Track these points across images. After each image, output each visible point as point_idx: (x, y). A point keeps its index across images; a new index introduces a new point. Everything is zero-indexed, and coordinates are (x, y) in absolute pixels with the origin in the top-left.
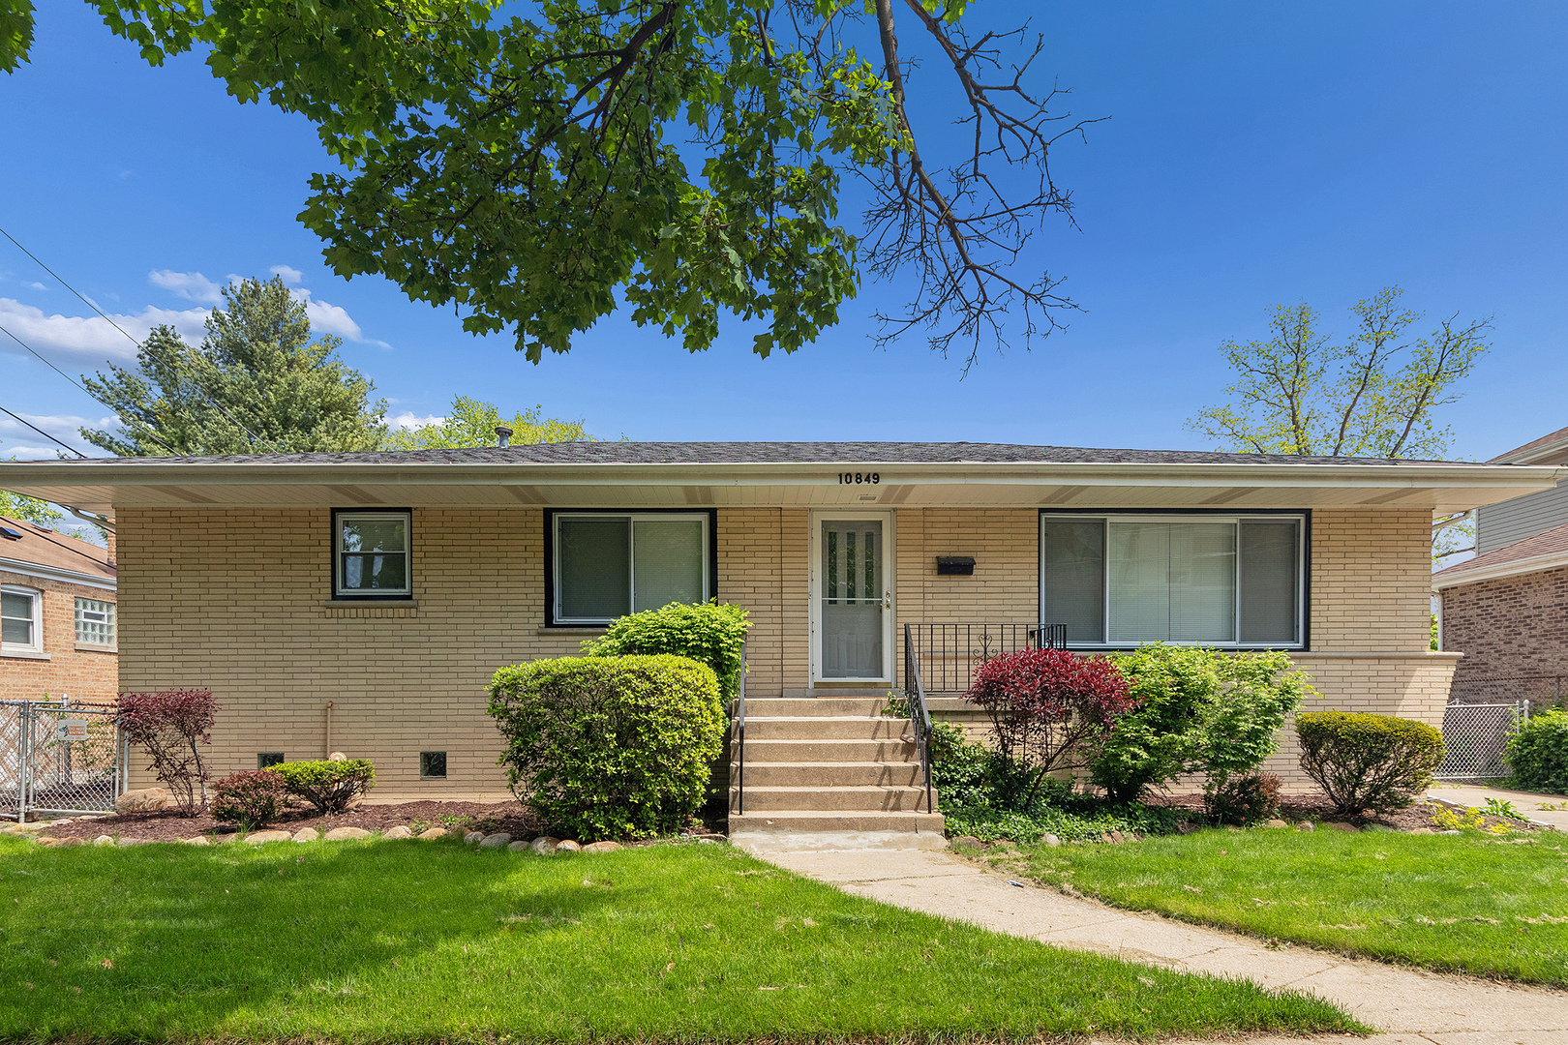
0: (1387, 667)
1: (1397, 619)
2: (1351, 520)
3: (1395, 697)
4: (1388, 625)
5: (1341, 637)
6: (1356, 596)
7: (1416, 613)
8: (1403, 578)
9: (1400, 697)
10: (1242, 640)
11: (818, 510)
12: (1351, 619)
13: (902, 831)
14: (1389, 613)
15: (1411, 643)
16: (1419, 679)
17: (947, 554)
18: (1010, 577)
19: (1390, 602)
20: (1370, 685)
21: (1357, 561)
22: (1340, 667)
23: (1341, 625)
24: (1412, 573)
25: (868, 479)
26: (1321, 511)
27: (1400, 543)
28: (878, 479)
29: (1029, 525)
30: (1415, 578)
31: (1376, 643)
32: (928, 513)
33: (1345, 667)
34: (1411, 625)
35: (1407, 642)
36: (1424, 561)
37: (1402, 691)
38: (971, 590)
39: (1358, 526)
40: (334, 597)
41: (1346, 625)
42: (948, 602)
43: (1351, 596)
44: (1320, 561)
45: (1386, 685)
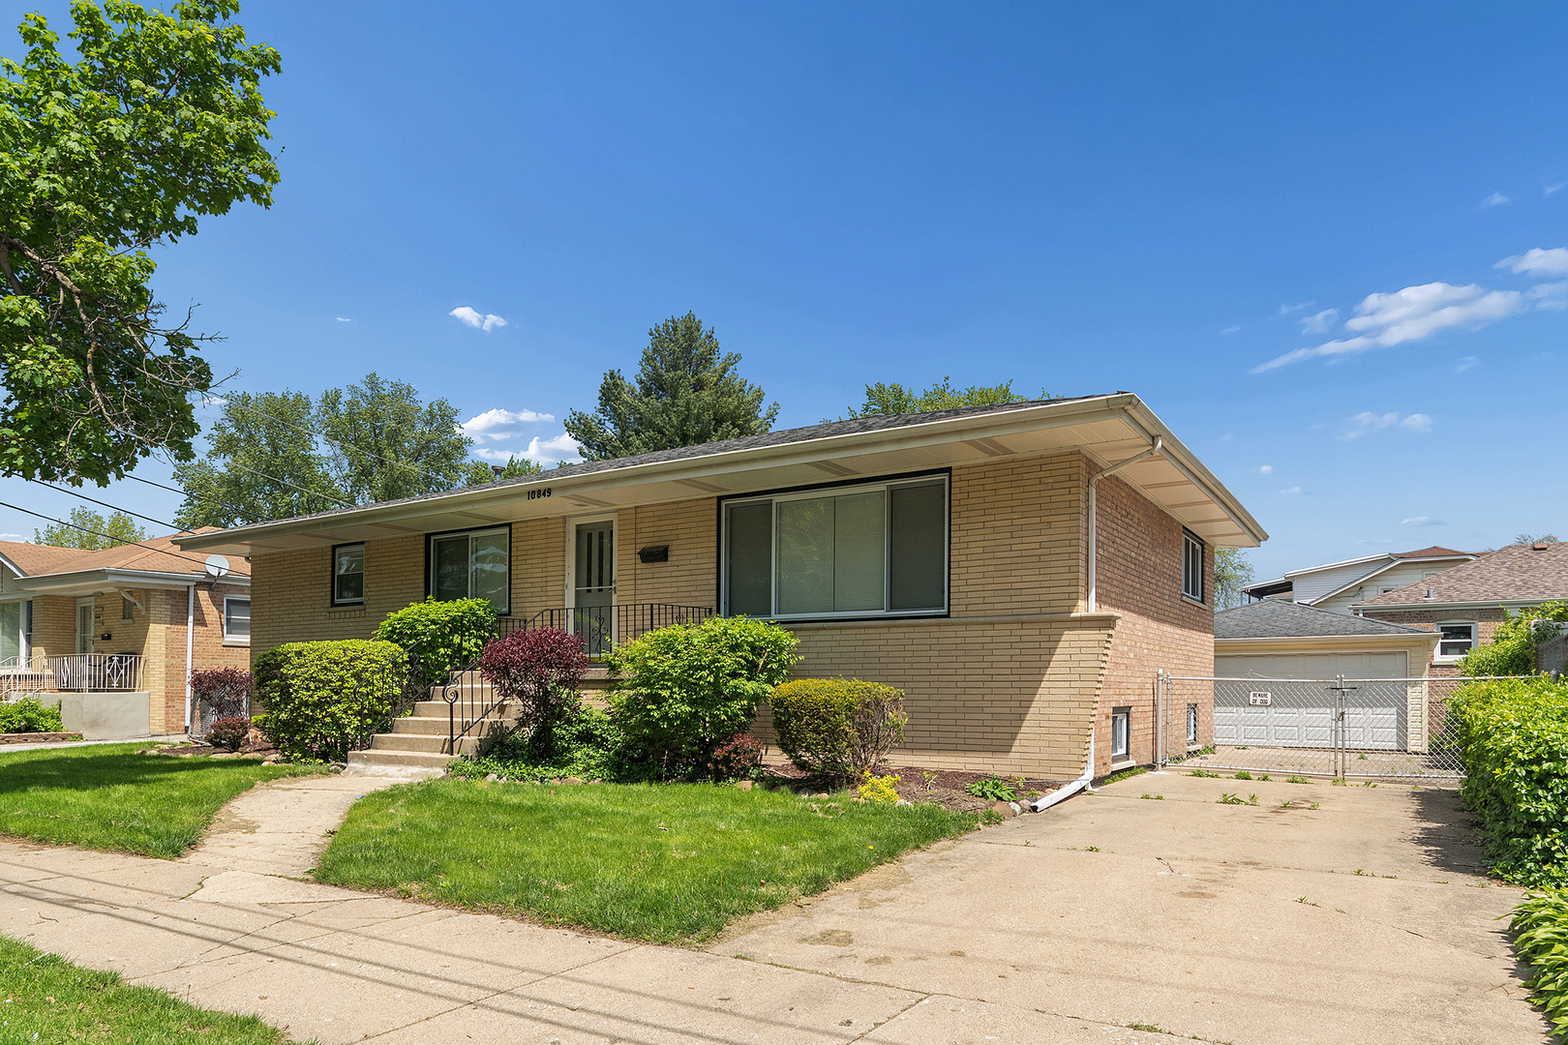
0: (1031, 632)
1: (1041, 578)
2: (991, 474)
3: (1039, 664)
4: (1031, 585)
5: (981, 600)
6: (997, 555)
7: (1063, 570)
8: (1048, 531)
9: (1045, 664)
10: (892, 608)
11: (573, 516)
12: (991, 580)
13: (425, 767)
14: (1031, 572)
15: (1056, 603)
16: (1067, 645)
17: (652, 545)
18: (695, 562)
19: (1033, 559)
20: (1012, 652)
21: (998, 517)
22: (980, 633)
23: (981, 588)
24: (1058, 525)
25: (544, 494)
26: (961, 468)
27: (1043, 494)
28: (550, 493)
29: (709, 512)
30: (1061, 531)
31: (1019, 605)
32: (639, 510)
33: (987, 633)
34: (1056, 583)
35: (1053, 603)
36: (1072, 510)
37: (1047, 658)
38: (668, 574)
39: (998, 480)
40: (333, 604)
41: (987, 587)
42: (651, 586)
43: (991, 555)
44: (959, 521)
45: (1030, 651)
